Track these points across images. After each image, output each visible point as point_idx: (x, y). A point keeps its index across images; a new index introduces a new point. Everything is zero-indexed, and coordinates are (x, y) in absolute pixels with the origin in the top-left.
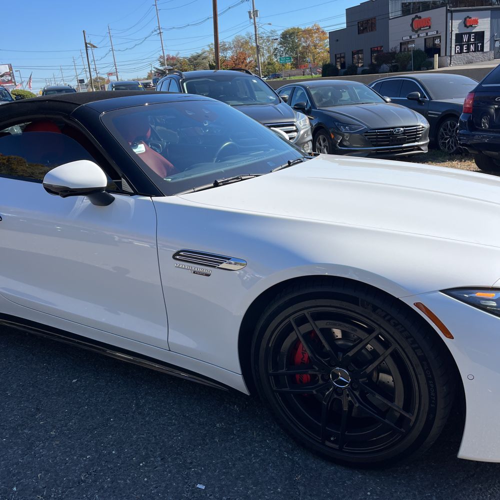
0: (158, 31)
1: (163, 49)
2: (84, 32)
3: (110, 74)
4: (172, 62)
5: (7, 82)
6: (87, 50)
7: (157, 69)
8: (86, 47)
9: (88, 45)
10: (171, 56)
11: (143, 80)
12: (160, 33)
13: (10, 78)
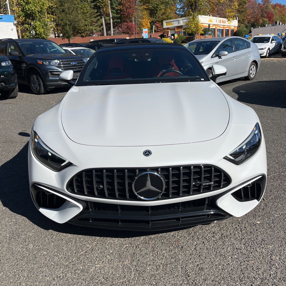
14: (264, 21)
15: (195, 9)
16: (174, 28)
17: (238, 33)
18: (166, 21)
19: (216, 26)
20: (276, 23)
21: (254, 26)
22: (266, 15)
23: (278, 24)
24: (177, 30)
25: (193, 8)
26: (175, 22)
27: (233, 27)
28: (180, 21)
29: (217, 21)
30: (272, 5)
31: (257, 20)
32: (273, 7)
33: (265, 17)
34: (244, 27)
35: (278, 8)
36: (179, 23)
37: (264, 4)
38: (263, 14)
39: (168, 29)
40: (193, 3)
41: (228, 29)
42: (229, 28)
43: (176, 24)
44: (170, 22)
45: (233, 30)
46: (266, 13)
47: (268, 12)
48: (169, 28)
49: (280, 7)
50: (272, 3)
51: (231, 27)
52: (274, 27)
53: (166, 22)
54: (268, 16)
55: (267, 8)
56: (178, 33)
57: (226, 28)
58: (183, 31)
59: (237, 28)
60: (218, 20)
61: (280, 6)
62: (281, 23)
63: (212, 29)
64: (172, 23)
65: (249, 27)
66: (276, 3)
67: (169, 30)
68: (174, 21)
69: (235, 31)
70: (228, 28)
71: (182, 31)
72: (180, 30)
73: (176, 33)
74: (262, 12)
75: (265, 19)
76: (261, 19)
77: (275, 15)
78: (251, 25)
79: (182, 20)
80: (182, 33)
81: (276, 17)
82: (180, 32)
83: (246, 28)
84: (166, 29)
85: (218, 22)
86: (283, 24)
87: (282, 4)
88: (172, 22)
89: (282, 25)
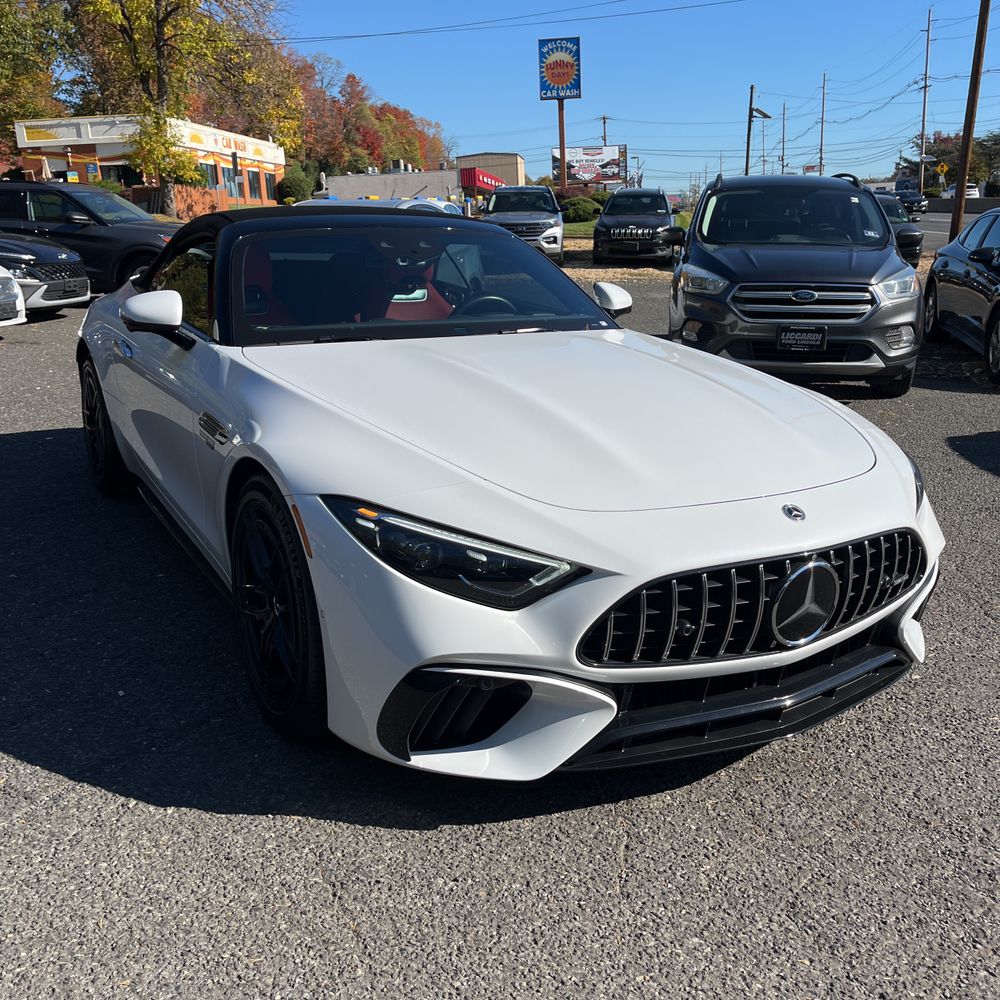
0: (922, 84)
1: (923, 121)
2: (752, 87)
3: (809, 168)
4: (943, 147)
5: (610, 177)
6: (750, 122)
7: (906, 160)
8: (751, 116)
9: (755, 113)
10: (944, 135)
11: (883, 181)
12: (925, 87)
13: (616, 170)
14: (355, 155)
15: (162, 93)
16: (60, 151)
17: (290, 188)
18: (28, 124)
19: (216, 158)
20: (396, 164)
21: (326, 166)
22: (358, 138)
23: (403, 167)
24: (75, 160)
25: (154, 89)
26: (65, 129)
27: (272, 167)
28: (82, 129)
29: (216, 141)
30: (371, 108)
31: (334, 152)
32: (377, 114)
33: (356, 143)
34: (300, 169)
35: (392, 117)
36: (79, 135)
37: (347, 103)
38: (349, 132)
39: (37, 150)
40: (149, 73)
41: (256, 170)
42: (258, 167)
43: (65, 137)
44: (43, 126)
45: (272, 177)
46: (358, 129)
47: (364, 128)
48: (39, 148)
49: (396, 116)
50: (370, 103)
51: (265, 164)
52: (390, 177)
53: (27, 128)
54: (364, 141)
55: (359, 114)
56: (83, 171)
57: (248, 166)
58: (99, 164)
59: (283, 170)
60: (220, 139)
61: (396, 112)
62: (410, 166)
63: (204, 166)
64: (50, 131)
65: (312, 169)
66: (383, 102)
67: (44, 158)
68: (59, 126)
69: (278, 179)
70: (255, 166)
71: (95, 165)
72: (87, 160)
73: (69, 168)
74: (345, 126)
75: (359, 150)
76: (347, 149)
77: (385, 140)
78: (317, 164)
79: (92, 124)
80: (96, 171)
81: (389, 147)
82: (86, 166)
83: (303, 174)
84: (30, 151)
85: (220, 145)
86: (417, 171)
87: (402, 108)
88: (51, 127)
89: (413, 171)
